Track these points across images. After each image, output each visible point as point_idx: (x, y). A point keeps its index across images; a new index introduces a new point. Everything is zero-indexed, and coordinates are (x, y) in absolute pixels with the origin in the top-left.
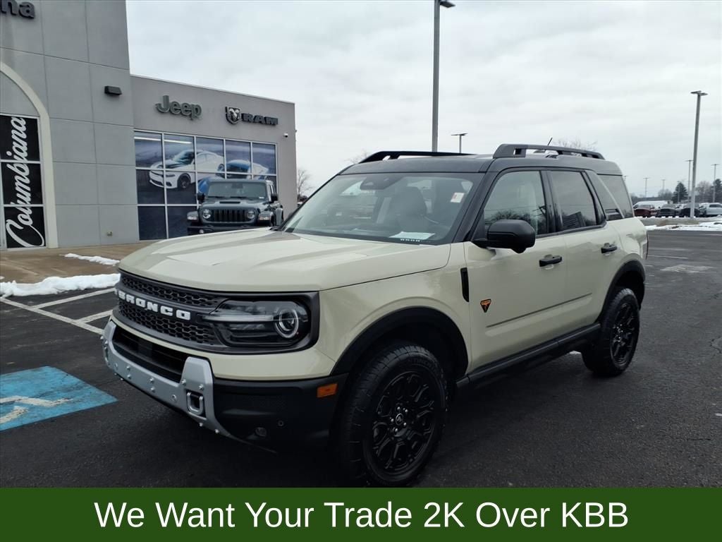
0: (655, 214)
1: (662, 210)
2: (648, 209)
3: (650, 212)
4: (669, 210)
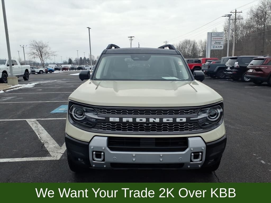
0: (69, 69)
1: (71, 68)
2: (67, 68)
3: (67, 69)
4: (74, 68)
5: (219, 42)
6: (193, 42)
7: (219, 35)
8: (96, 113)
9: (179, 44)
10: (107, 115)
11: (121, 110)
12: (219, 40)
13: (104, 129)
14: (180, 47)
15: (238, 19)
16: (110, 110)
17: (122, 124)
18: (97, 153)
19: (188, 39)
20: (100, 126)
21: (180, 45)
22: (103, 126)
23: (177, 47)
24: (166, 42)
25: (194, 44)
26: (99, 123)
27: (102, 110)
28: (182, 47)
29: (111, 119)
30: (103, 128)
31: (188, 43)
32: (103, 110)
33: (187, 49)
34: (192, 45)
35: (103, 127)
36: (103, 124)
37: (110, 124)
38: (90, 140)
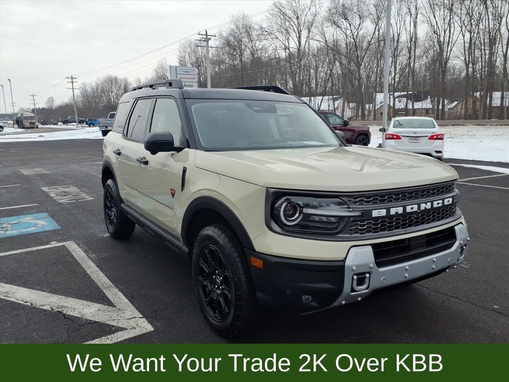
5: (190, 84)
6: (123, 82)
7: (188, 72)
8: (347, 206)
9: (96, 82)
10: (366, 207)
11: (384, 196)
12: (189, 80)
13: (362, 232)
14: (97, 88)
15: (211, 47)
16: (370, 197)
17: (388, 220)
18: (359, 276)
19: (114, 75)
20: (356, 228)
21: (99, 85)
22: (360, 228)
23: (93, 89)
24: (72, 78)
25: (126, 85)
26: (354, 223)
27: (356, 198)
28: (102, 90)
29: (375, 214)
30: (359, 231)
31: (114, 82)
32: (358, 199)
33: (114, 94)
34: (123, 86)
35: (361, 230)
36: (360, 223)
37: (372, 221)
38: (345, 257)
